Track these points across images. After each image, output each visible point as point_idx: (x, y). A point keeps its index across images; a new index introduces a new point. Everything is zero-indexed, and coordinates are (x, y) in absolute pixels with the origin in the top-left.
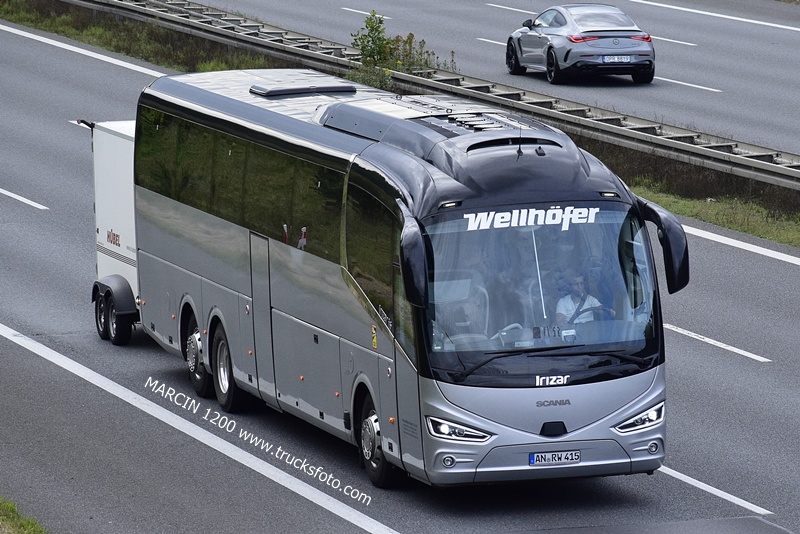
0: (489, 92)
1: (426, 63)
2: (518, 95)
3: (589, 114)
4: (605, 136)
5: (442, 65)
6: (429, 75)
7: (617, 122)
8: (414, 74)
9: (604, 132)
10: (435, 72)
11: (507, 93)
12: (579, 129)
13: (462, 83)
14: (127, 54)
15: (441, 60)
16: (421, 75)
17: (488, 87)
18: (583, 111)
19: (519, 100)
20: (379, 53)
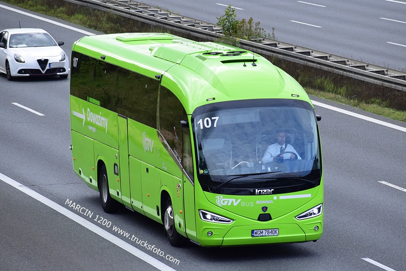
0: (293, 51)
1: (258, 34)
2: (309, 52)
3: (348, 63)
4: (356, 75)
5: (268, 36)
6: (260, 41)
7: (363, 68)
8: (252, 41)
9: (355, 73)
10: (263, 40)
11: (303, 51)
12: (342, 72)
13: (278, 45)
14: (95, 29)
15: (267, 33)
16: (256, 41)
17: (292, 48)
18: (345, 61)
19: (309, 55)
20: (233, 29)
